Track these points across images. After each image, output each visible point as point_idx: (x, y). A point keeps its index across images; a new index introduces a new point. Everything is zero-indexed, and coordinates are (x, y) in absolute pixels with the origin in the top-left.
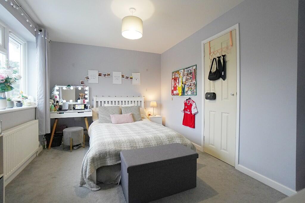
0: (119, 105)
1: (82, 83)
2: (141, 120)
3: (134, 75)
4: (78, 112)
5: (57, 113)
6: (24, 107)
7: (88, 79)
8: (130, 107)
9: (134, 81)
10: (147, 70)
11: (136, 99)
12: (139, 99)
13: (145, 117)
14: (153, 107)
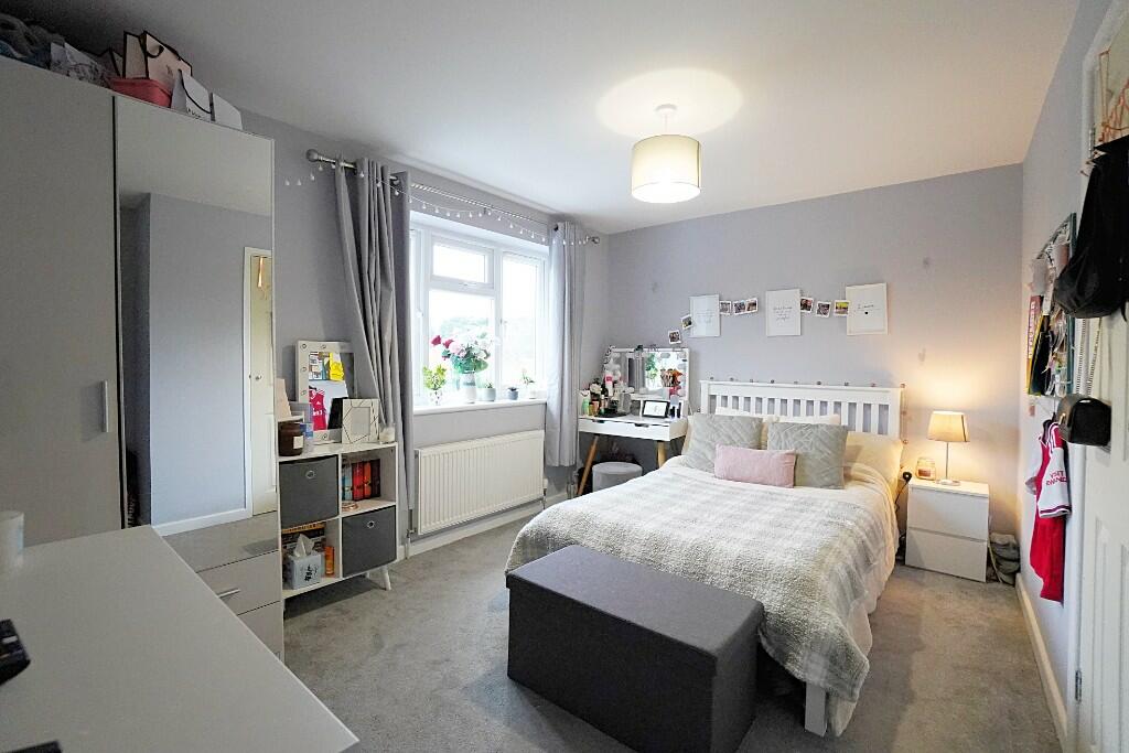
0: (759, 416)
1: (673, 339)
2: (837, 485)
3: (855, 295)
4: (637, 425)
5: (594, 421)
6: (523, 399)
7: (690, 323)
8: (801, 426)
9: (854, 321)
10: (926, 262)
11: (861, 396)
12: (874, 397)
13: (867, 477)
14: (946, 439)
